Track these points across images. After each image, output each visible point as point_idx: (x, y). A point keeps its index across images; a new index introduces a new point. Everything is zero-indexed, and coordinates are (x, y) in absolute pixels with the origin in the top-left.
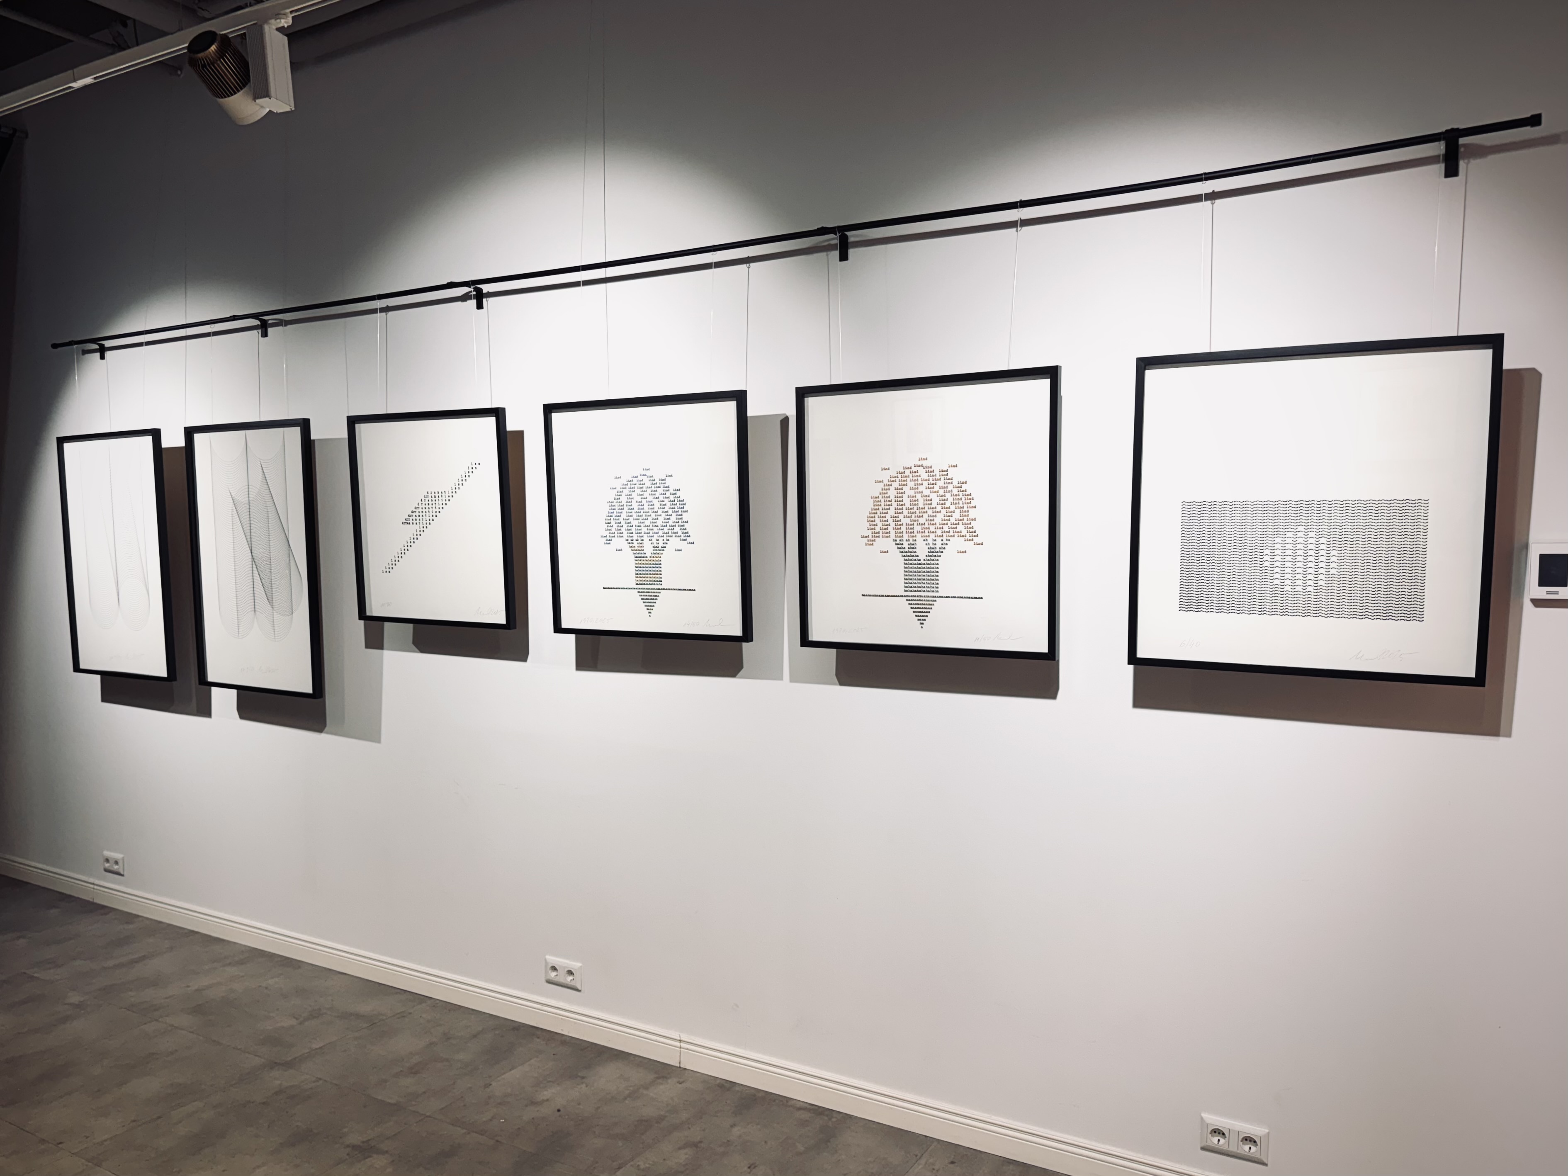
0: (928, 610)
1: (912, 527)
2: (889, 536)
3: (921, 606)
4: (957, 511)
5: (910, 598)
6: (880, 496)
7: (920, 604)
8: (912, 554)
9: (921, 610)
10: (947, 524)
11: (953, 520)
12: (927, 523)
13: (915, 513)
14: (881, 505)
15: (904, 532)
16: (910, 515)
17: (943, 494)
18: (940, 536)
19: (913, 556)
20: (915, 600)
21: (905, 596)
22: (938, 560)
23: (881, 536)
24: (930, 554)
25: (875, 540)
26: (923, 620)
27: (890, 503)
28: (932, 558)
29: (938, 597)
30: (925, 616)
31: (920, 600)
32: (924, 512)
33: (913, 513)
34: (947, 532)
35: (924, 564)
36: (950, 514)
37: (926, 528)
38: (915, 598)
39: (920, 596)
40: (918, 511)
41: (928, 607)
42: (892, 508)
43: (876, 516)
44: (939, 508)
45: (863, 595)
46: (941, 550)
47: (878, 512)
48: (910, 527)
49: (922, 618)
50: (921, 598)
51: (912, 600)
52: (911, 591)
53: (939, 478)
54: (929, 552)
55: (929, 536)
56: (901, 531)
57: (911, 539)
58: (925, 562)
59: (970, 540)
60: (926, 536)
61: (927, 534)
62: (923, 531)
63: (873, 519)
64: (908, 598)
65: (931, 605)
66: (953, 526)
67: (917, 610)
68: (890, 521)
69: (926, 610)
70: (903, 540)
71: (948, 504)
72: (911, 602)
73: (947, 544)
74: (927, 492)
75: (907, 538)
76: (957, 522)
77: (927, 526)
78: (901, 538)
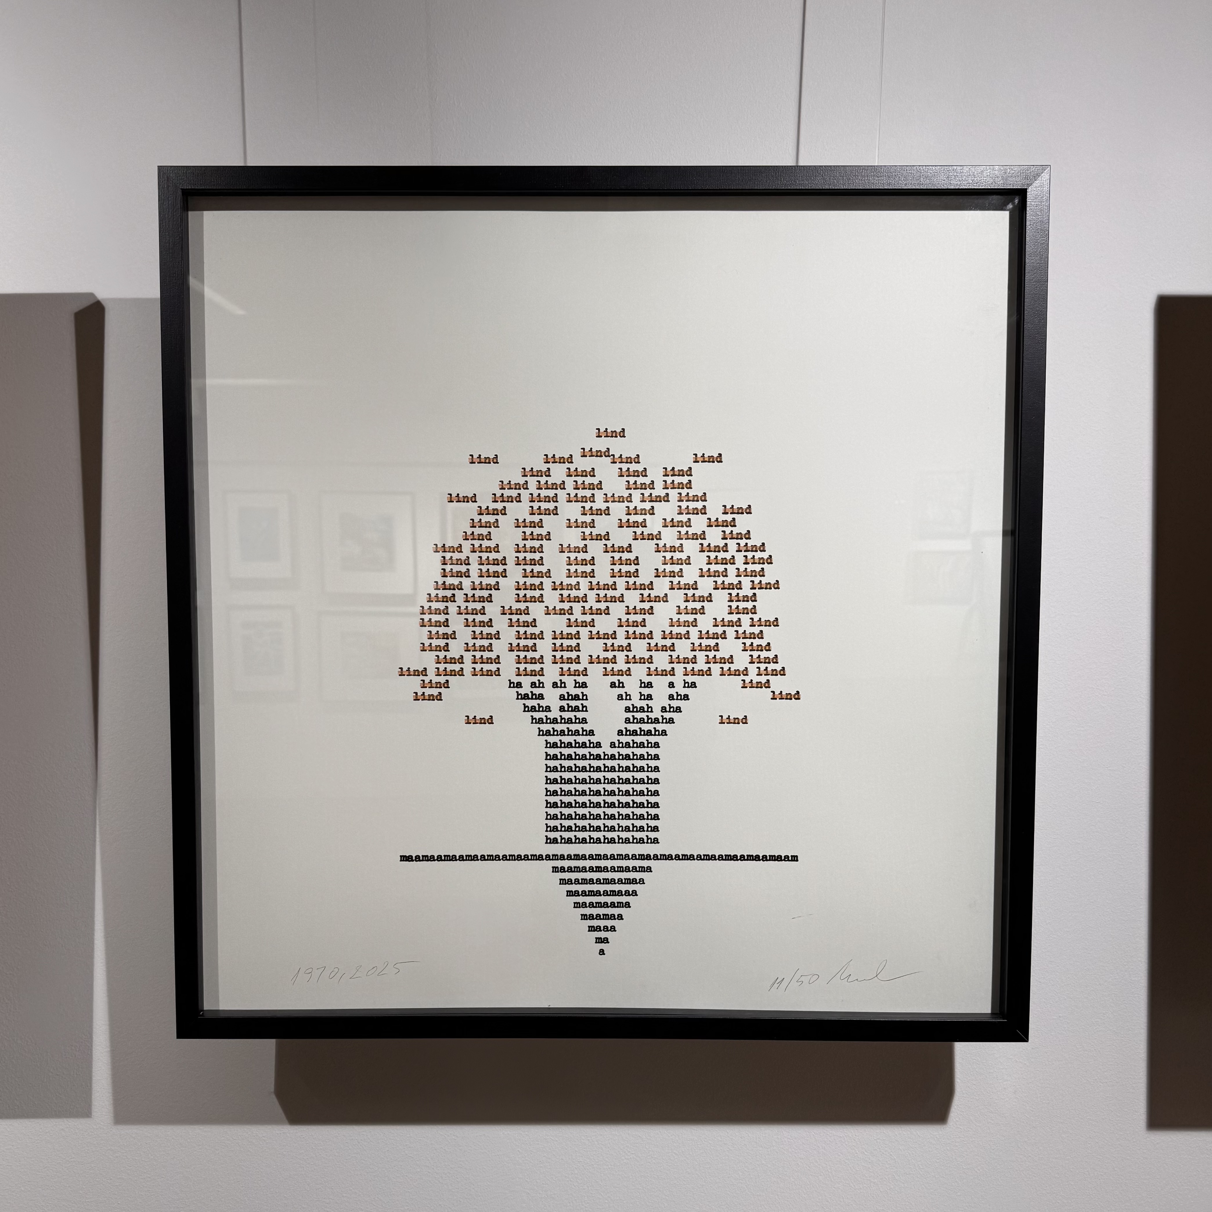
0: (624, 899)
1: (573, 643)
2: (498, 673)
3: (602, 888)
4: (721, 596)
5: (566, 864)
7: (599, 881)
8: (573, 727)
9: (602, 899)
11: (705, 623)
12: (621, 633)
13: (585, 599)
14: (467, 575)
15: (548, 659)
16: (566, 606)
17: (676, 544)
18: (664, 673)
19: (577, 733)
20: (584, 870)
21: (548, 857)
22: (657, 745)
23: (468, 671)
24: (632, 727)
25: (446, 685)
26: (606, 929)
27: (500, 568)
28: (638, 739)
29: (656, 858)
30: (612, 917)
31: (599, 869)
32: (613, 600)
33: (577, 600)
34: (686, 661)
35: (613, 757)
36: (698, 606)
37: (621, 649)
38: (581, 863)
39: (599, 857)
40: (591, 596)
41: (623, 888)
43: (453, 608)
44: (661, 587)
45: (405, 858)
46: (667, 715)
47: (460, 596)
48: (566, 643)
49: (602, 923)
50: (602, 863)
51: (570, 870)
52: (569, 841)
53: (662, 494)
54: (627, 721)
55: (628, 672)
56: (536, 655)
57: (569, 681)
58: (615, 751)
59: (759, 685)
60: (620, 673)
61: (621, 665)
62: (610, 655)
63: (441, 618)
64: (559, 864)
65: (633, 881)
66: (705, 642)
67: (588, 900)
68: (501, 624)
69: (616, 899)
71: (690, 575)
72: (566, 876)
73: (686, 697)
74: (622, 538)
75: (557, 679)
76: (719, 630)
77: (621, 641)
78: (535, 679)
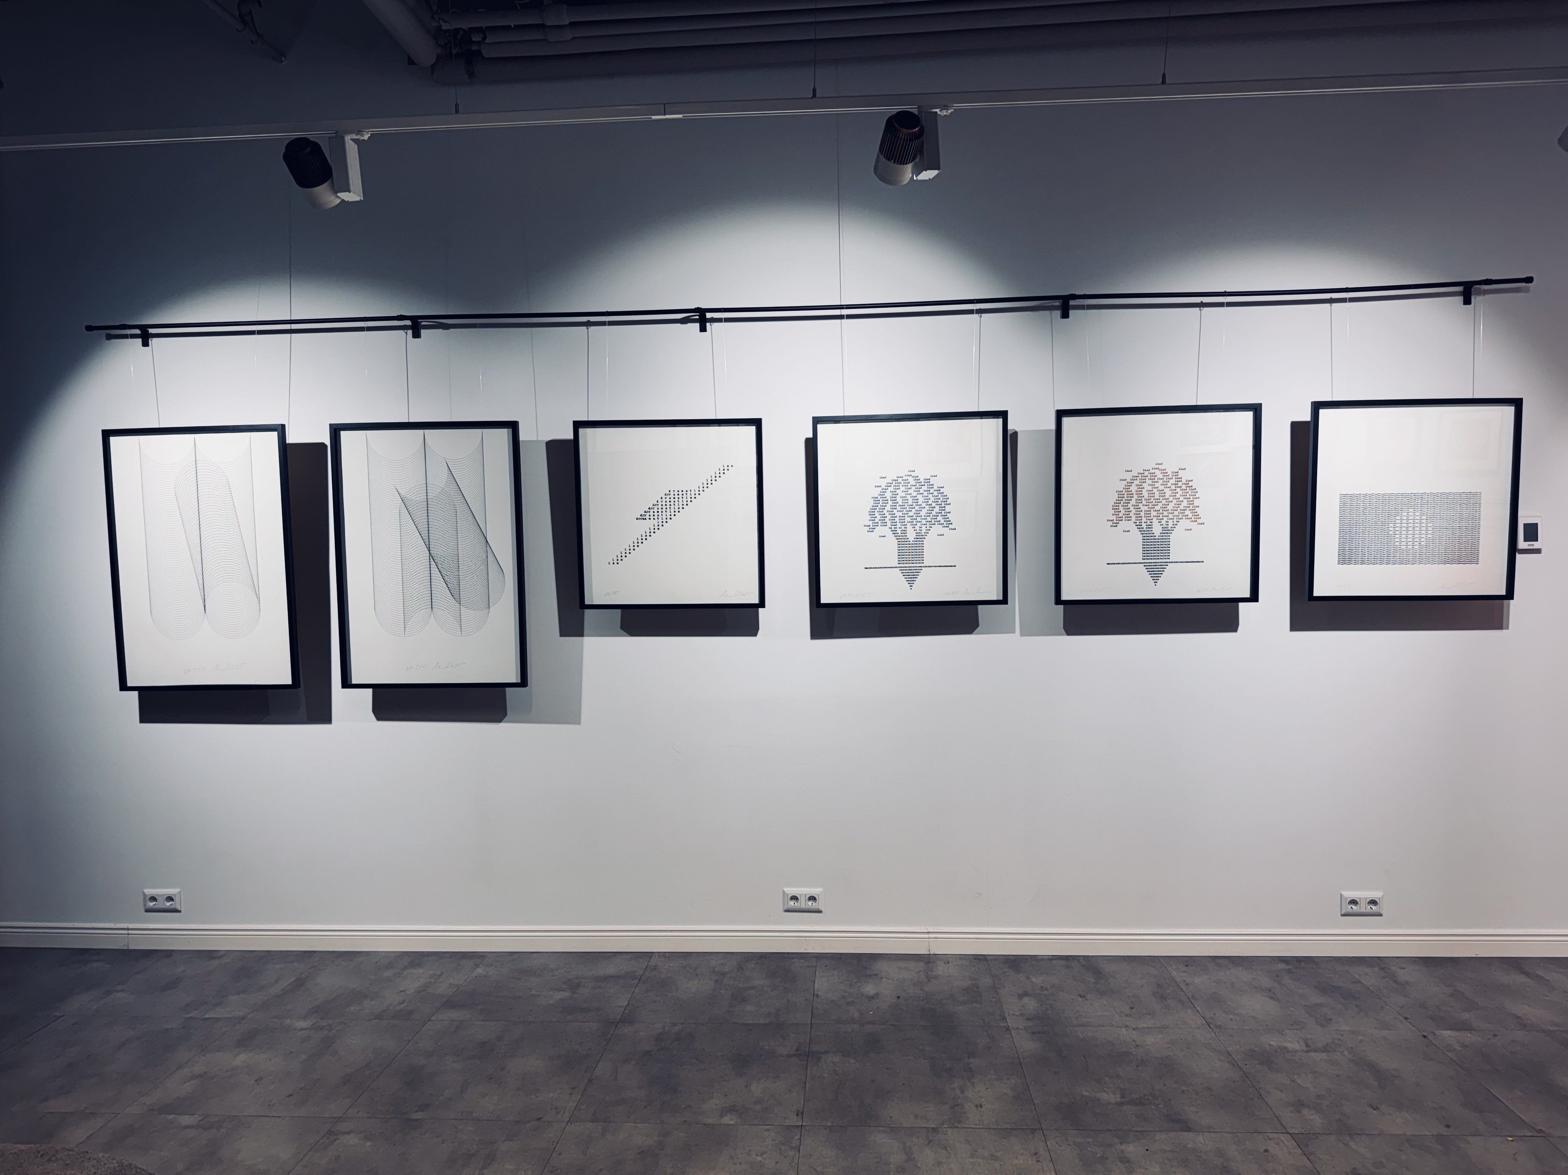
0: (1161, 573)
1: (1149, 512)
2: (1131, 520)
3: (1156, 570)
4: (1185, 501)
5: (1147, 564)
6: (1124, 491)
7: (1155, 568)
8: (1149, 532)
9: (1156, 573)
10: (1177, 510)
11: (1181, 507)
12: (1161, 510)
13: (1152, 502)
14: (1124, 497)
15: (1143, 516)
16: (1148, 504)
17: (1175, 489)
18: (1171, 519)
19: (1150, 534)
20: (1151, 566)
21: (1143, 563)
22: (1169, 536)
23: (1124, 520)
24: (1163, 532)
25: (1118, 523)
26: (1157, 580)
27: (1132, 496)
28: (1165, 534)
29: (1169, 562)
30: (1158, 577)
31: (1155, 565)
32: (1159, 502)
33: (1150, 502)
34: (1177, 516)
35: (1159, 539)
36: (1180, 503)
37: (1161, 513)
38: (1151, 564)
39: (1155, 563)
40: (1154, 501)
41: (1161, 570)
42: (1134, 500)
43: (1120, 505)
44: (1171, 499)
45: (1108, 564)
46: (1172, 529)
47: (1122, 502)
48: (1148, 512)
49: (1156, 578)
52: (1148, 559)
53: (1171, 477)
54: (1162, 530)
55: (1163, 519)
56: (1140, 516)
57: (1148, 521)
59: (1195, 521)
60: (1161, 519)
61: (1161, 517)
62: (1158, 515)
63: (1117, 507)
64: (1145, 564)
65: (1163, 568)
66: (1181, 511)
67: (1152, 573)
68: (1132, 508)
69: (1159, 573)
70: (1141, 522)
71: (1178, 496)
72: (1147, 567)
73: (1177, 524)
74: (1161, 488)
75: (1145, 521)
76: (1185, 509)
77: (1161, 512)
78: (1140, 521)
